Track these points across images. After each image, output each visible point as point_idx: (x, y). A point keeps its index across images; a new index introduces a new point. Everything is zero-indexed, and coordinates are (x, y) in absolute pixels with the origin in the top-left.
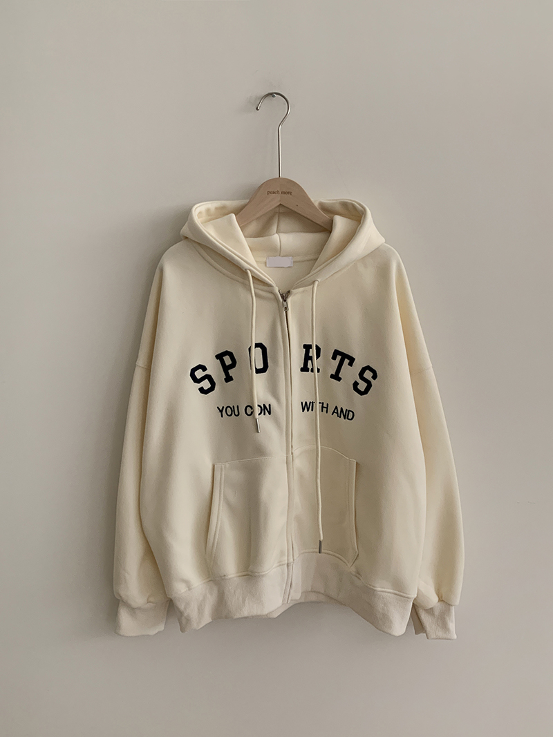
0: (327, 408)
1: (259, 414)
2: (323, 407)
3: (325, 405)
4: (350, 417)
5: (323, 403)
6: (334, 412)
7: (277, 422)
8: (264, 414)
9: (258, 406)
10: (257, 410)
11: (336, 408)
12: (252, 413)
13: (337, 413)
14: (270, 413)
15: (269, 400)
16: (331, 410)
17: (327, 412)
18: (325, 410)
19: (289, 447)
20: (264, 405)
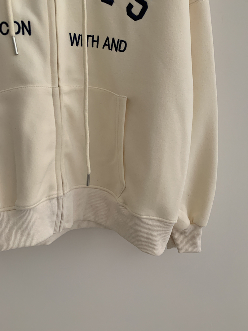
0: (97, 41)
1: (17, 33)
2: (93, 41)
3: (95, 39)
4: (122, 49)
5: (93, 36)
6: (105, 45)
7: (39, 44)
8: (23, 34)
9: (15, 22)
10: (14, 28)
11: (108, 39)
12: (8, 31)
13: (109, 45)
14: (30, 33)
15: (28, 16)
16: (102, 42)
17: (97, 47)
18: (95, 44)
19: (56, 79)
20: (22, 22)
